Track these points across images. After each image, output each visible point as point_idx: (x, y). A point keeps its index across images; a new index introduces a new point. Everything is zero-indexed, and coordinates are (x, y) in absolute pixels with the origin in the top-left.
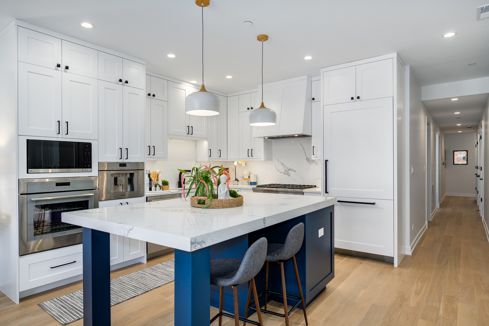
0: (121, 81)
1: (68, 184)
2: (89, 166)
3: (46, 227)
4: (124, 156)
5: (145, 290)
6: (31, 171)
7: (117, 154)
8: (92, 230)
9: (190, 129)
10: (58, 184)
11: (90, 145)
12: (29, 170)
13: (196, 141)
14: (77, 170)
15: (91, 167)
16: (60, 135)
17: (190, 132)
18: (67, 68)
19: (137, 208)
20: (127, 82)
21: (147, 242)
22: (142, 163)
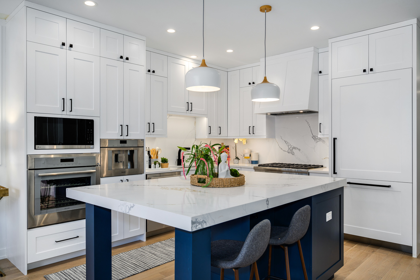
0: (121, 57)
1: (72, 160)
2: (91, 142)
3: (51, 202)
4: (125, 133)
5: (145, 269)
6: (38, 147)
7: (118, 131)
8: (95, 206)
9: (190, 105)
10: (63, 160)
11: (92, 121)
12: (37, 146)
13: (195, 118)
14: (79, 146)
15: (93, 144)
16: (64, 113)
17: (190, 109)
18: (71, 46)
19: (138, 185)
20: (127, 59)
21: (146, 220)
22: (142, 140)
